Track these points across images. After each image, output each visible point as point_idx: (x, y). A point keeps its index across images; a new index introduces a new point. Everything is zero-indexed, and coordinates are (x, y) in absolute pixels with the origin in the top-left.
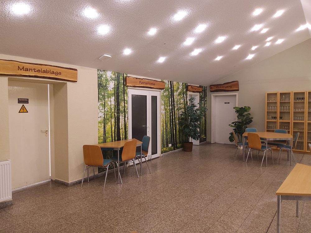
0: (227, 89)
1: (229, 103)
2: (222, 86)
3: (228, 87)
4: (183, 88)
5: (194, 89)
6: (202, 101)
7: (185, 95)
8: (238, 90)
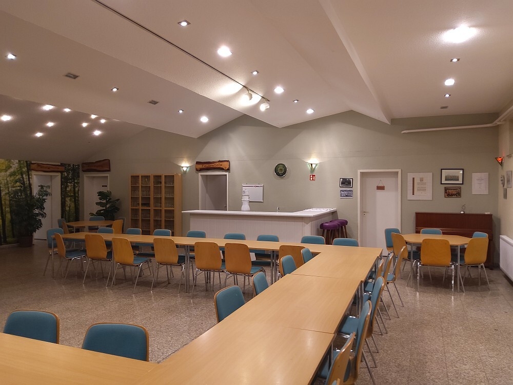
1: (106, 186)
2: (93, 165)
3: (99, 166)
4: (20, 167)
5: (46, 168)
6: (68, 183)
7: (26, 176)
8: (109, 171)
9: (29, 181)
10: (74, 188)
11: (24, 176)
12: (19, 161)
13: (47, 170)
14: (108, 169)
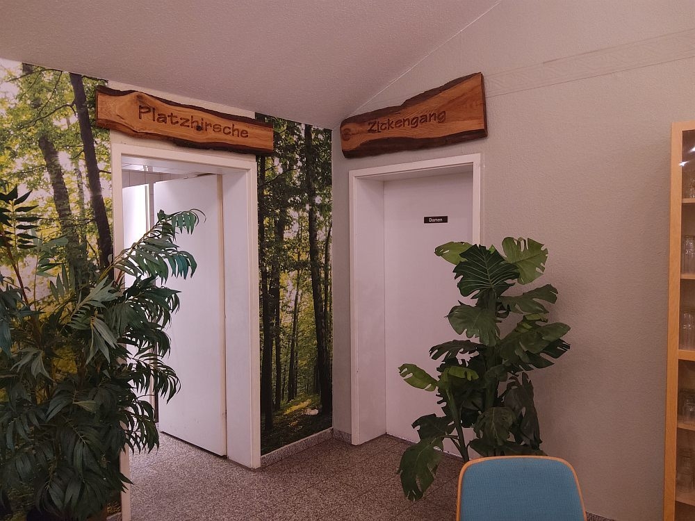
0: (421, 132)
1: (445, 219)
2: (393, 119)
3: (424, 119)
4: (36, 104)
5: (185, 123)
6: (289, 205)
7: (75, 158)
8: (481, 134)
9: (95, 186)
10: (312, 231)
11: (64, 158)
12: (27, 69)
13: (190, 134)
14: (474, 125)
